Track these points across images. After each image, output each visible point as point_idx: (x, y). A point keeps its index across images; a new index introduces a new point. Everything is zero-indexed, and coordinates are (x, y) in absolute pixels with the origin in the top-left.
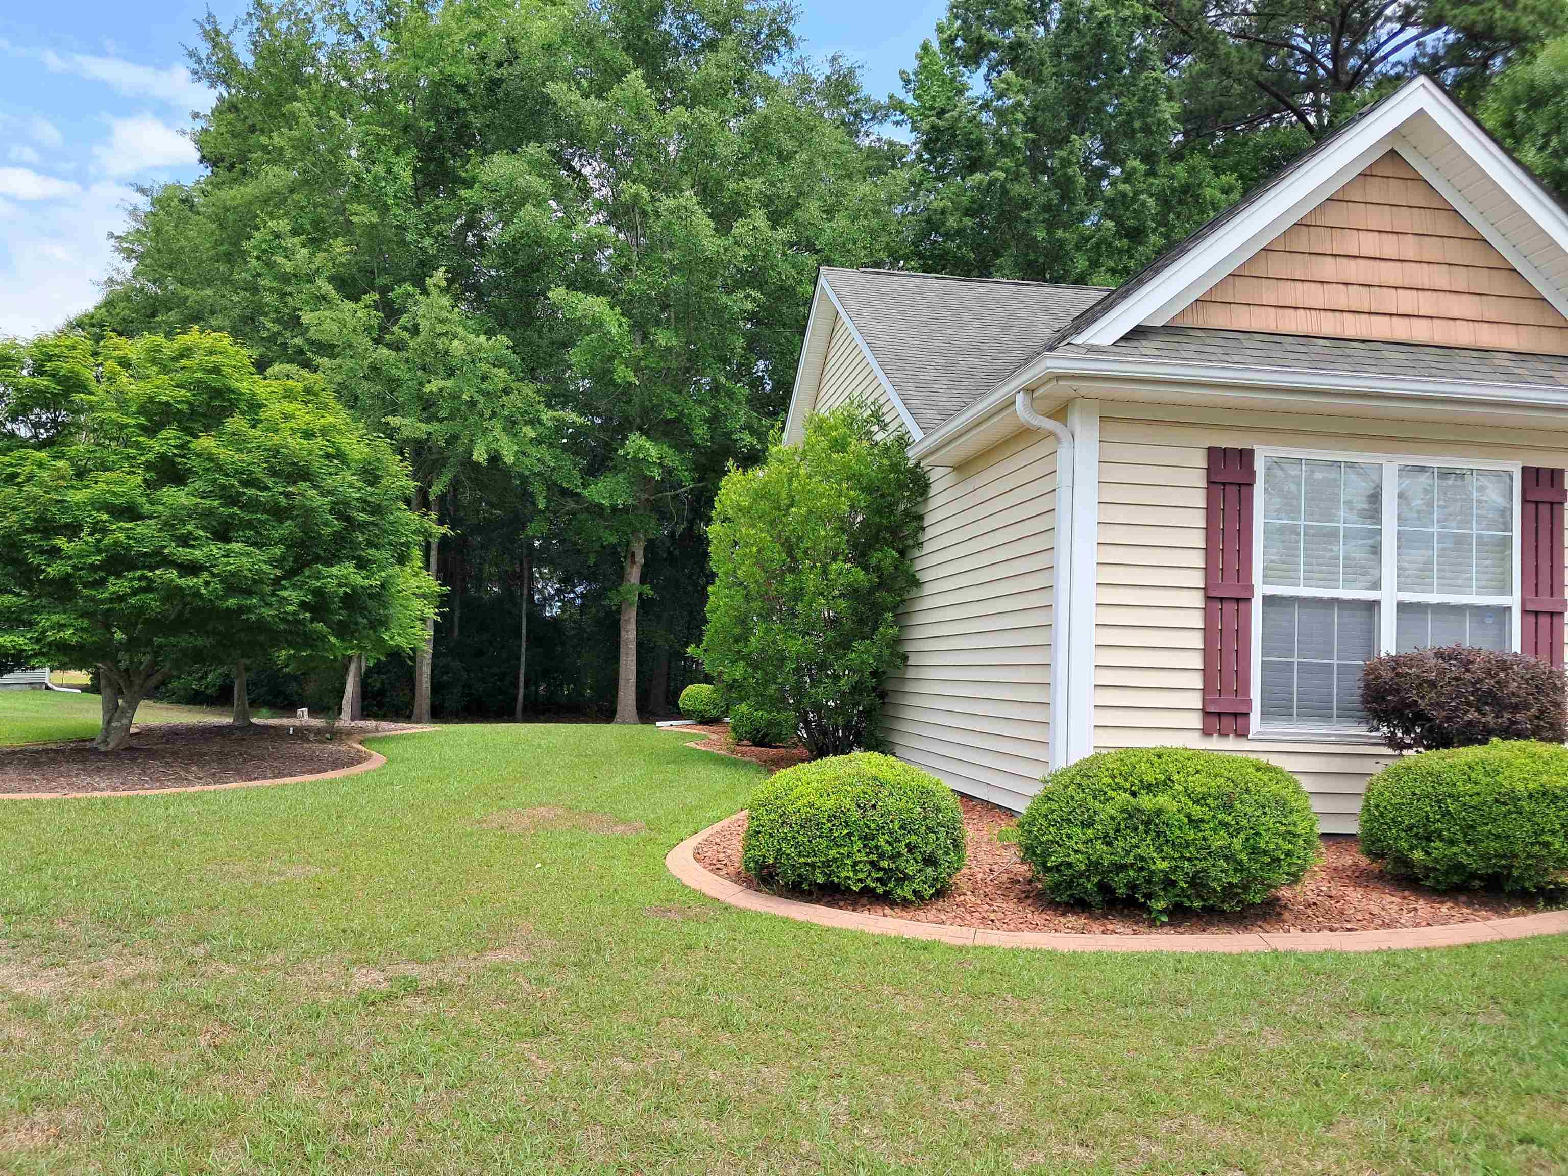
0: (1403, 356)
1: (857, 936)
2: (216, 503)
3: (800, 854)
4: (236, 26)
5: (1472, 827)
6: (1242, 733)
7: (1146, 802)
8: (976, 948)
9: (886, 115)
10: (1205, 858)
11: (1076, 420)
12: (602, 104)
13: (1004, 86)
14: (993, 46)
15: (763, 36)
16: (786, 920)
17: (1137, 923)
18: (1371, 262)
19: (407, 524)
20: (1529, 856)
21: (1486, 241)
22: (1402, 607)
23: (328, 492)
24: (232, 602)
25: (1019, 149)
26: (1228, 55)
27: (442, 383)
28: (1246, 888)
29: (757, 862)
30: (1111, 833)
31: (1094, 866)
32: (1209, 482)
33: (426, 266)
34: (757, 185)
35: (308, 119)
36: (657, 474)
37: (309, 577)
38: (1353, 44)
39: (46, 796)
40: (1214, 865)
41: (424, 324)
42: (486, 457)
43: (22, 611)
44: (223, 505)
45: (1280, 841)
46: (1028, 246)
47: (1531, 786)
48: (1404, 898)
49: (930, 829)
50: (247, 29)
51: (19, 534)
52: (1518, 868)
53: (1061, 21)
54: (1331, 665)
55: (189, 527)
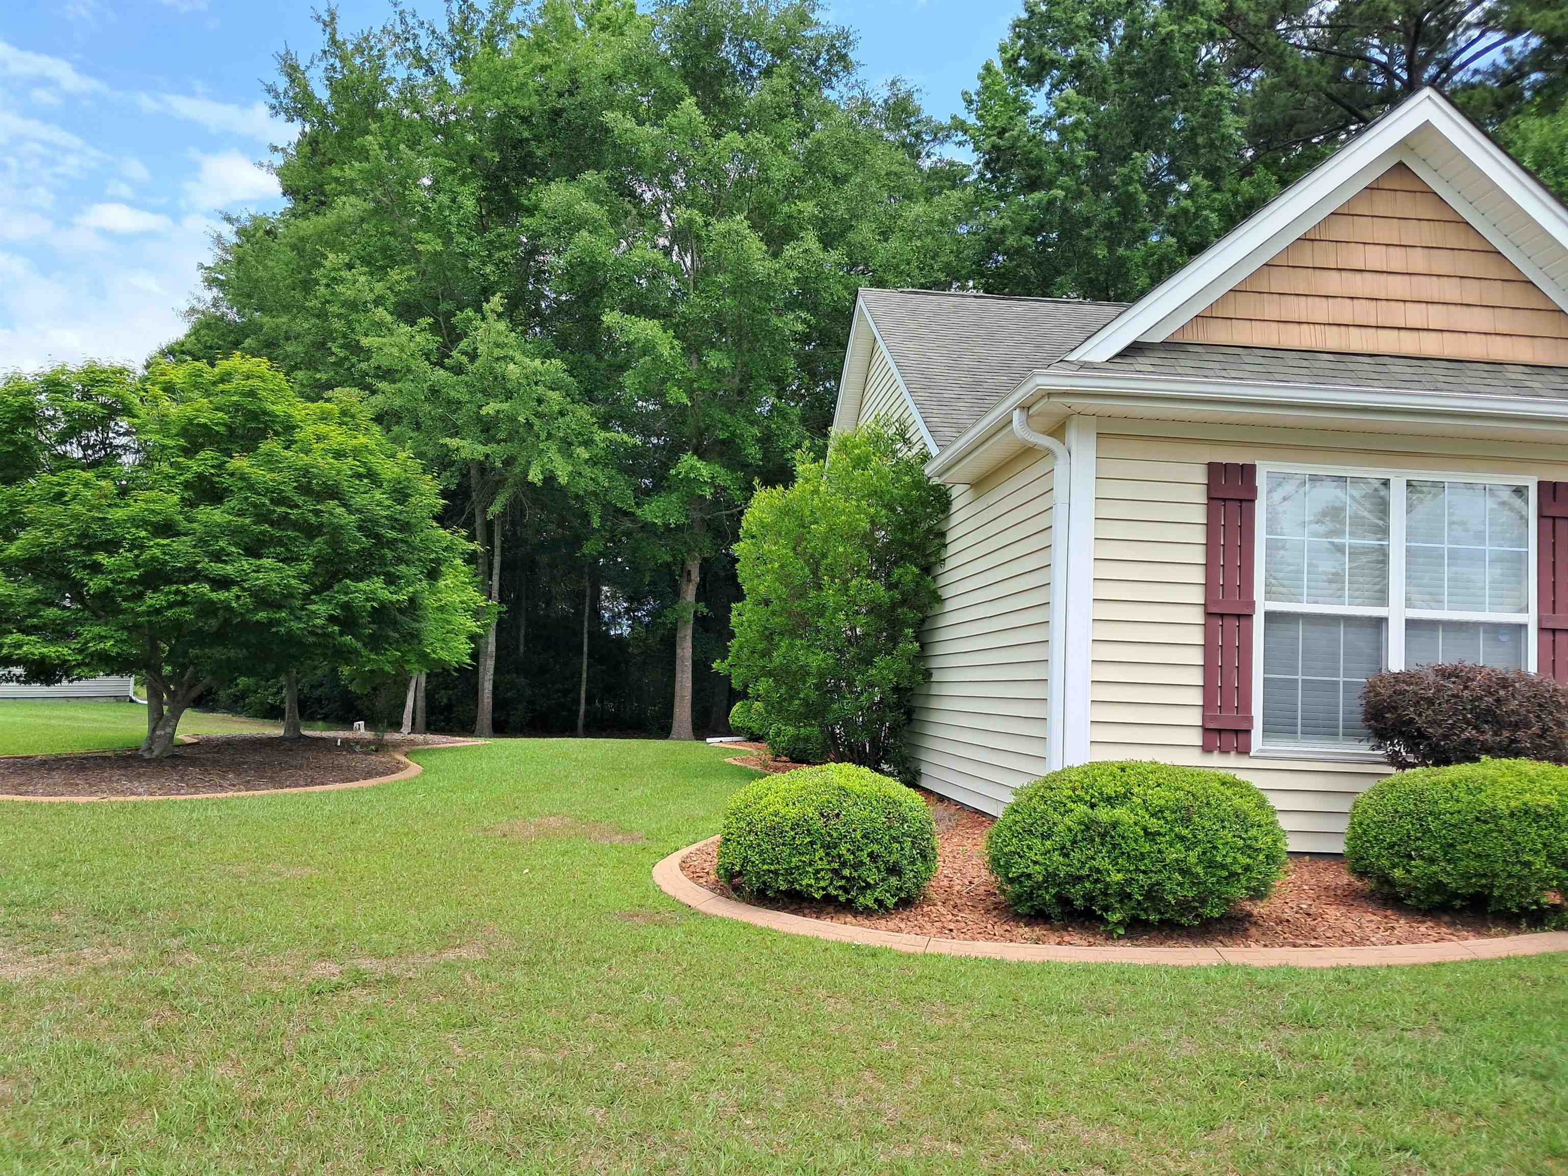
0: (1409, 370)
1: (810, 942)
2: (247, 521)
3: (764, 862)
4: (312, 62)
5: (1452, 845)
6: (1244, 750)
7: (1103, 814)
8: (925, 955)
9: (947, 136)
10: (1160, 871)
11: (1072, 436)
12: (657, 131)
13: (1064, 105)
14: (1054, 64)
15: (821, 62)
16: (746, 926)
17: (1094, 935)
18: (1378, 276)
19: (438, 541)
20: (1510, 876)
21: (1499, 253)
22: (1411, 625)
23: (357, 510)
24: (262, 616)
25: (1079, 167)
26: (1295, 67)
27: (499, 406)
28: (1203, 902)
29: (726, 870)
30: (1068, 844)
31: (1051, 877)
32: (1210, 498)
33: (486, 292)
34: (809, 208)
35: (379, 152)
36: (708, 493)
37: (338, 592)
38: (1430, 53)
39: (82, 799)
40: (1169, 878)
41: (482, 349)
42: (541, 477)
43: (66, 623)
44: (255, 523)
45: (1239, 855)
46: (1089, 265)
47: (1513, 804)
48: (1386, 917)
49: (895, 839)
50: (323, 65)
51: (63, 550)
52: (1499, 887)
53: (1123, 38)
54: (1337, 683)
55: (221, 543)
